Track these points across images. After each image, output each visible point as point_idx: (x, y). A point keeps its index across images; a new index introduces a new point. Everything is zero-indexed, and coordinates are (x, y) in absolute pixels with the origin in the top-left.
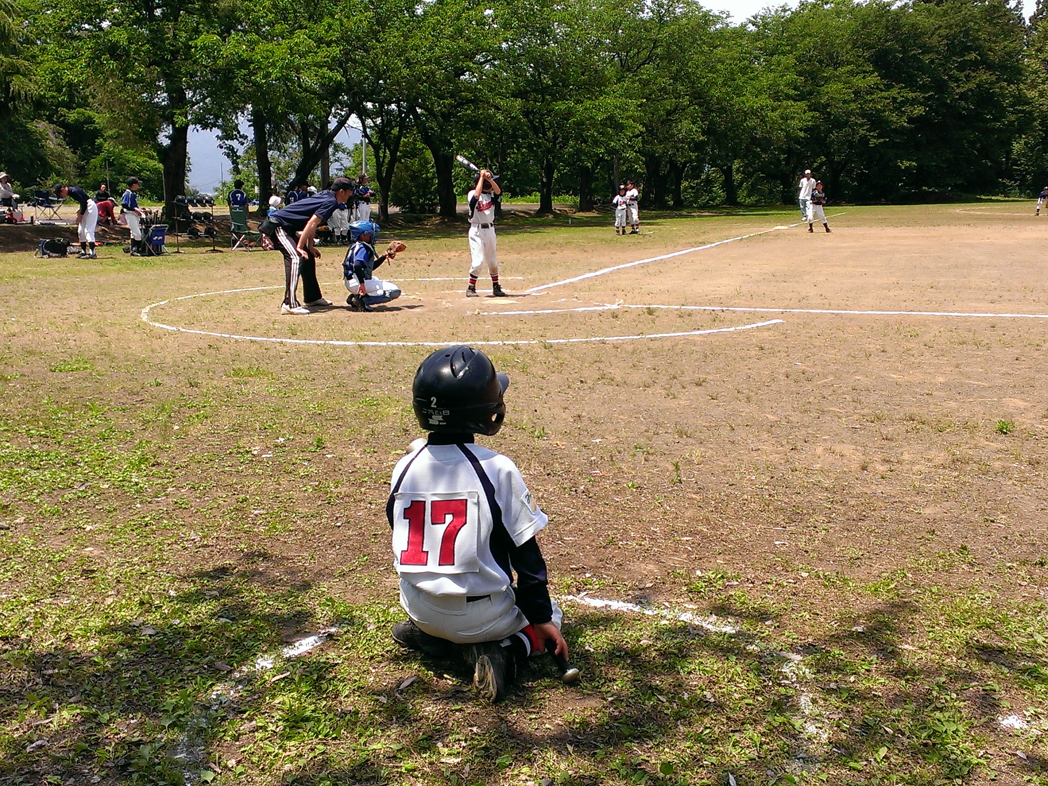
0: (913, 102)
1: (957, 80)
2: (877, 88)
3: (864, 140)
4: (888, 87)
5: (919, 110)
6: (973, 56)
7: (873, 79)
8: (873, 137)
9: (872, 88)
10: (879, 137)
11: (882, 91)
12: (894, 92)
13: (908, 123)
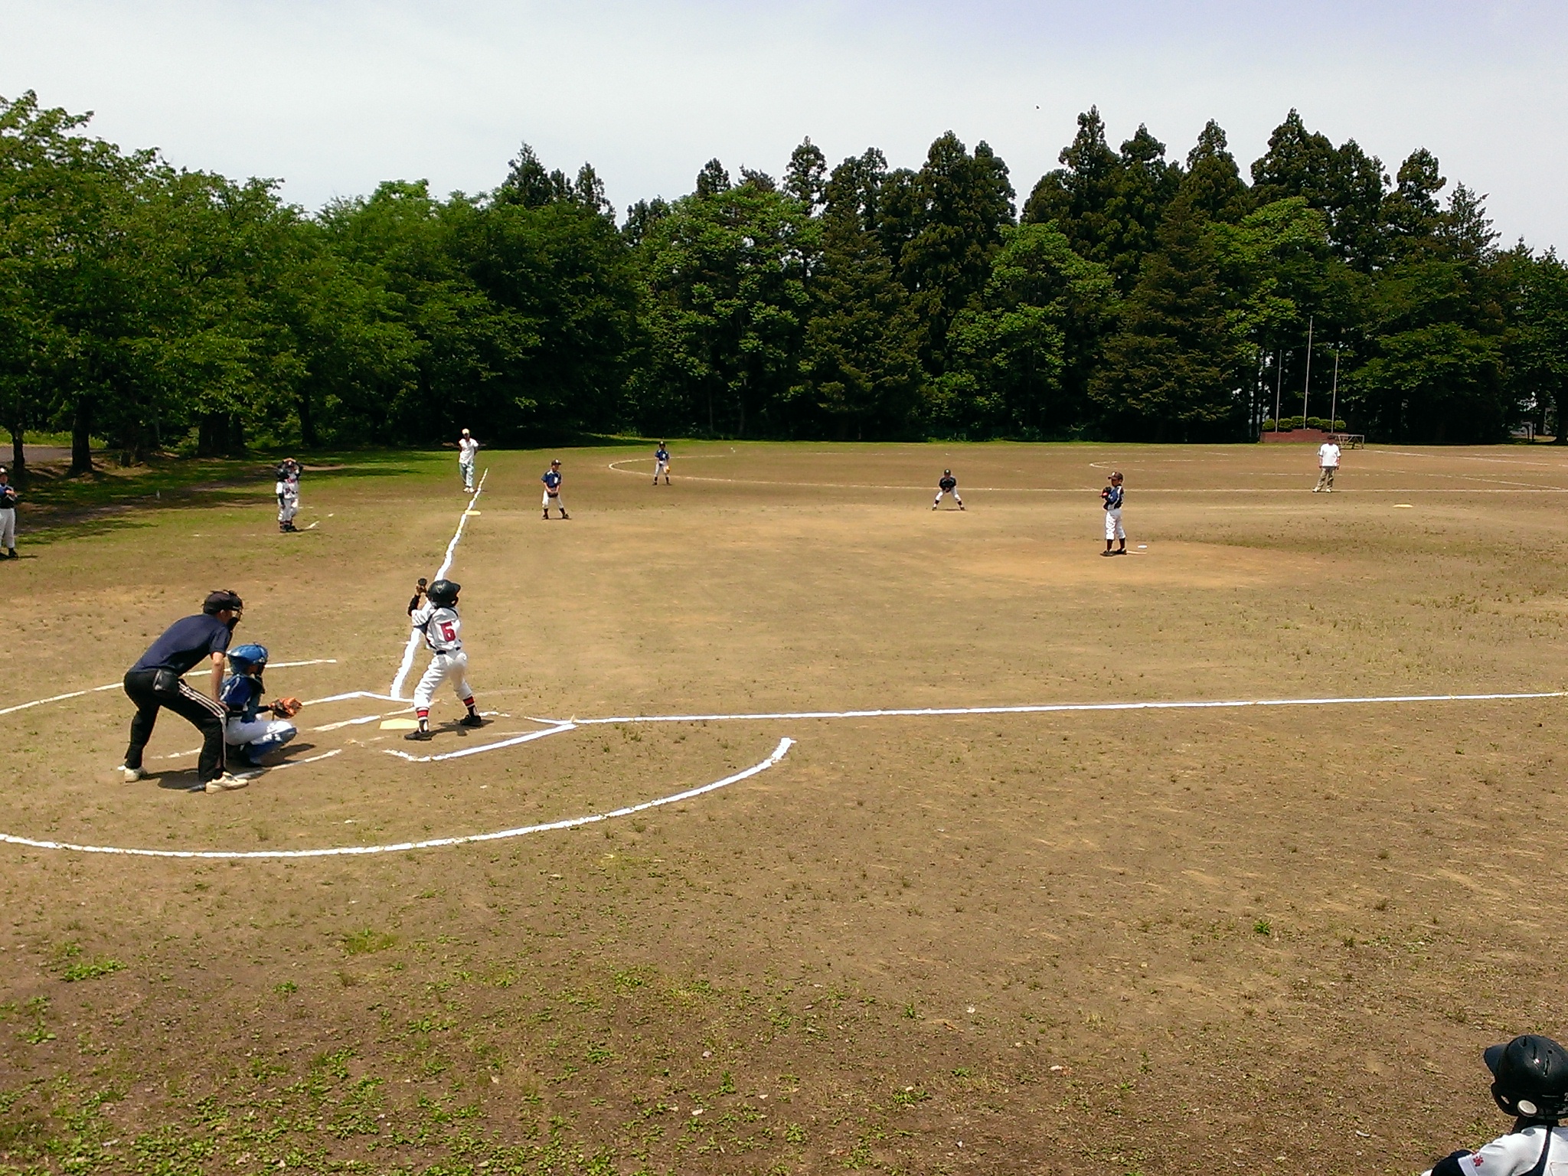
0: (527, 329)
1: (570, 305)
2: (484, 310)
3: (475, 374)
4: (497, 310)
5: (534, 340)
6: (587, 277)
7: (479, 299)
8: (485, 369)
9: (477, 309)
10: (492, 369)
11: (491, 314)
12: (505, 316)
13: (522, 354)
